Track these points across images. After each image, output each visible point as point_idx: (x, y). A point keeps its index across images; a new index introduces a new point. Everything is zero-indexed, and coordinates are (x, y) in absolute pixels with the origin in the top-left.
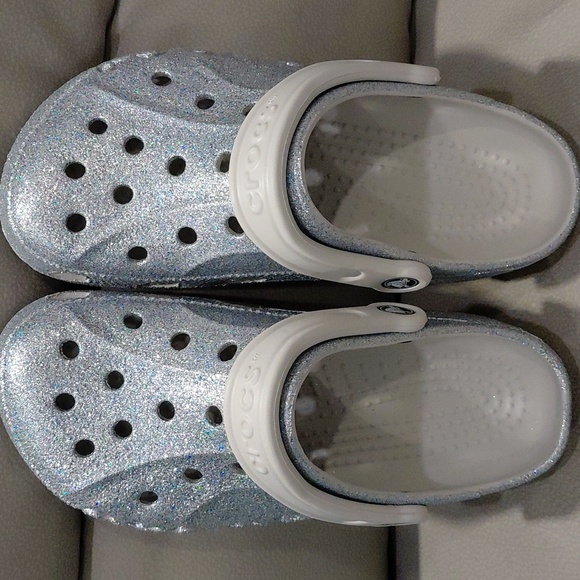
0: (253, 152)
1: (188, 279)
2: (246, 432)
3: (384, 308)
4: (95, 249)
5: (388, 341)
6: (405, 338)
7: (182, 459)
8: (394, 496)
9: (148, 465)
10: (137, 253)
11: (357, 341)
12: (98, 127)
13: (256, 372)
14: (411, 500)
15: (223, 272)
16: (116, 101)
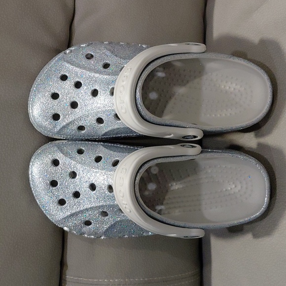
0: (122, 89)
1: (103, 137)
2: (121, 195)
3: (183, 146)
4: (64, 127)
5: (183, 159)
6: (191, 158)
7: (99, 207)
8: (188, 225)
9: (87, 210)
10: (81, 128)
11: (168, 159)
12: (64, 78)
13: (125, 170)
14: (195, 226)
15: (117, 134)
16: (71, 67)
